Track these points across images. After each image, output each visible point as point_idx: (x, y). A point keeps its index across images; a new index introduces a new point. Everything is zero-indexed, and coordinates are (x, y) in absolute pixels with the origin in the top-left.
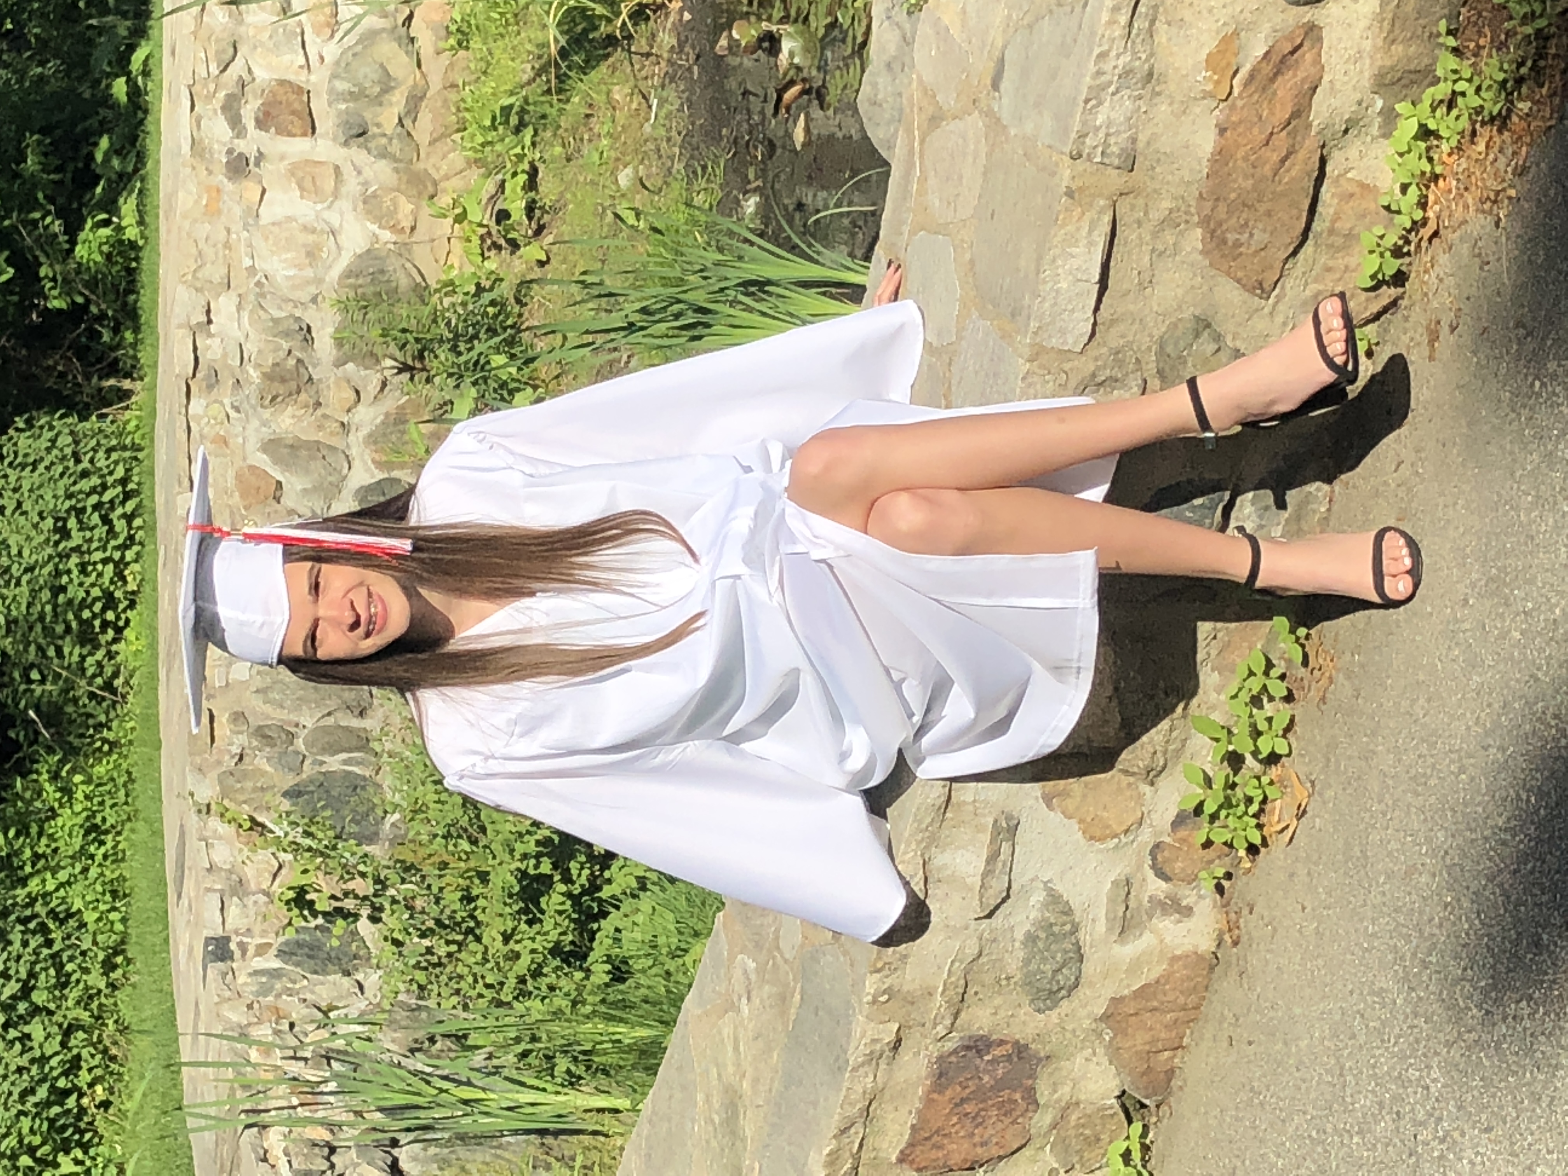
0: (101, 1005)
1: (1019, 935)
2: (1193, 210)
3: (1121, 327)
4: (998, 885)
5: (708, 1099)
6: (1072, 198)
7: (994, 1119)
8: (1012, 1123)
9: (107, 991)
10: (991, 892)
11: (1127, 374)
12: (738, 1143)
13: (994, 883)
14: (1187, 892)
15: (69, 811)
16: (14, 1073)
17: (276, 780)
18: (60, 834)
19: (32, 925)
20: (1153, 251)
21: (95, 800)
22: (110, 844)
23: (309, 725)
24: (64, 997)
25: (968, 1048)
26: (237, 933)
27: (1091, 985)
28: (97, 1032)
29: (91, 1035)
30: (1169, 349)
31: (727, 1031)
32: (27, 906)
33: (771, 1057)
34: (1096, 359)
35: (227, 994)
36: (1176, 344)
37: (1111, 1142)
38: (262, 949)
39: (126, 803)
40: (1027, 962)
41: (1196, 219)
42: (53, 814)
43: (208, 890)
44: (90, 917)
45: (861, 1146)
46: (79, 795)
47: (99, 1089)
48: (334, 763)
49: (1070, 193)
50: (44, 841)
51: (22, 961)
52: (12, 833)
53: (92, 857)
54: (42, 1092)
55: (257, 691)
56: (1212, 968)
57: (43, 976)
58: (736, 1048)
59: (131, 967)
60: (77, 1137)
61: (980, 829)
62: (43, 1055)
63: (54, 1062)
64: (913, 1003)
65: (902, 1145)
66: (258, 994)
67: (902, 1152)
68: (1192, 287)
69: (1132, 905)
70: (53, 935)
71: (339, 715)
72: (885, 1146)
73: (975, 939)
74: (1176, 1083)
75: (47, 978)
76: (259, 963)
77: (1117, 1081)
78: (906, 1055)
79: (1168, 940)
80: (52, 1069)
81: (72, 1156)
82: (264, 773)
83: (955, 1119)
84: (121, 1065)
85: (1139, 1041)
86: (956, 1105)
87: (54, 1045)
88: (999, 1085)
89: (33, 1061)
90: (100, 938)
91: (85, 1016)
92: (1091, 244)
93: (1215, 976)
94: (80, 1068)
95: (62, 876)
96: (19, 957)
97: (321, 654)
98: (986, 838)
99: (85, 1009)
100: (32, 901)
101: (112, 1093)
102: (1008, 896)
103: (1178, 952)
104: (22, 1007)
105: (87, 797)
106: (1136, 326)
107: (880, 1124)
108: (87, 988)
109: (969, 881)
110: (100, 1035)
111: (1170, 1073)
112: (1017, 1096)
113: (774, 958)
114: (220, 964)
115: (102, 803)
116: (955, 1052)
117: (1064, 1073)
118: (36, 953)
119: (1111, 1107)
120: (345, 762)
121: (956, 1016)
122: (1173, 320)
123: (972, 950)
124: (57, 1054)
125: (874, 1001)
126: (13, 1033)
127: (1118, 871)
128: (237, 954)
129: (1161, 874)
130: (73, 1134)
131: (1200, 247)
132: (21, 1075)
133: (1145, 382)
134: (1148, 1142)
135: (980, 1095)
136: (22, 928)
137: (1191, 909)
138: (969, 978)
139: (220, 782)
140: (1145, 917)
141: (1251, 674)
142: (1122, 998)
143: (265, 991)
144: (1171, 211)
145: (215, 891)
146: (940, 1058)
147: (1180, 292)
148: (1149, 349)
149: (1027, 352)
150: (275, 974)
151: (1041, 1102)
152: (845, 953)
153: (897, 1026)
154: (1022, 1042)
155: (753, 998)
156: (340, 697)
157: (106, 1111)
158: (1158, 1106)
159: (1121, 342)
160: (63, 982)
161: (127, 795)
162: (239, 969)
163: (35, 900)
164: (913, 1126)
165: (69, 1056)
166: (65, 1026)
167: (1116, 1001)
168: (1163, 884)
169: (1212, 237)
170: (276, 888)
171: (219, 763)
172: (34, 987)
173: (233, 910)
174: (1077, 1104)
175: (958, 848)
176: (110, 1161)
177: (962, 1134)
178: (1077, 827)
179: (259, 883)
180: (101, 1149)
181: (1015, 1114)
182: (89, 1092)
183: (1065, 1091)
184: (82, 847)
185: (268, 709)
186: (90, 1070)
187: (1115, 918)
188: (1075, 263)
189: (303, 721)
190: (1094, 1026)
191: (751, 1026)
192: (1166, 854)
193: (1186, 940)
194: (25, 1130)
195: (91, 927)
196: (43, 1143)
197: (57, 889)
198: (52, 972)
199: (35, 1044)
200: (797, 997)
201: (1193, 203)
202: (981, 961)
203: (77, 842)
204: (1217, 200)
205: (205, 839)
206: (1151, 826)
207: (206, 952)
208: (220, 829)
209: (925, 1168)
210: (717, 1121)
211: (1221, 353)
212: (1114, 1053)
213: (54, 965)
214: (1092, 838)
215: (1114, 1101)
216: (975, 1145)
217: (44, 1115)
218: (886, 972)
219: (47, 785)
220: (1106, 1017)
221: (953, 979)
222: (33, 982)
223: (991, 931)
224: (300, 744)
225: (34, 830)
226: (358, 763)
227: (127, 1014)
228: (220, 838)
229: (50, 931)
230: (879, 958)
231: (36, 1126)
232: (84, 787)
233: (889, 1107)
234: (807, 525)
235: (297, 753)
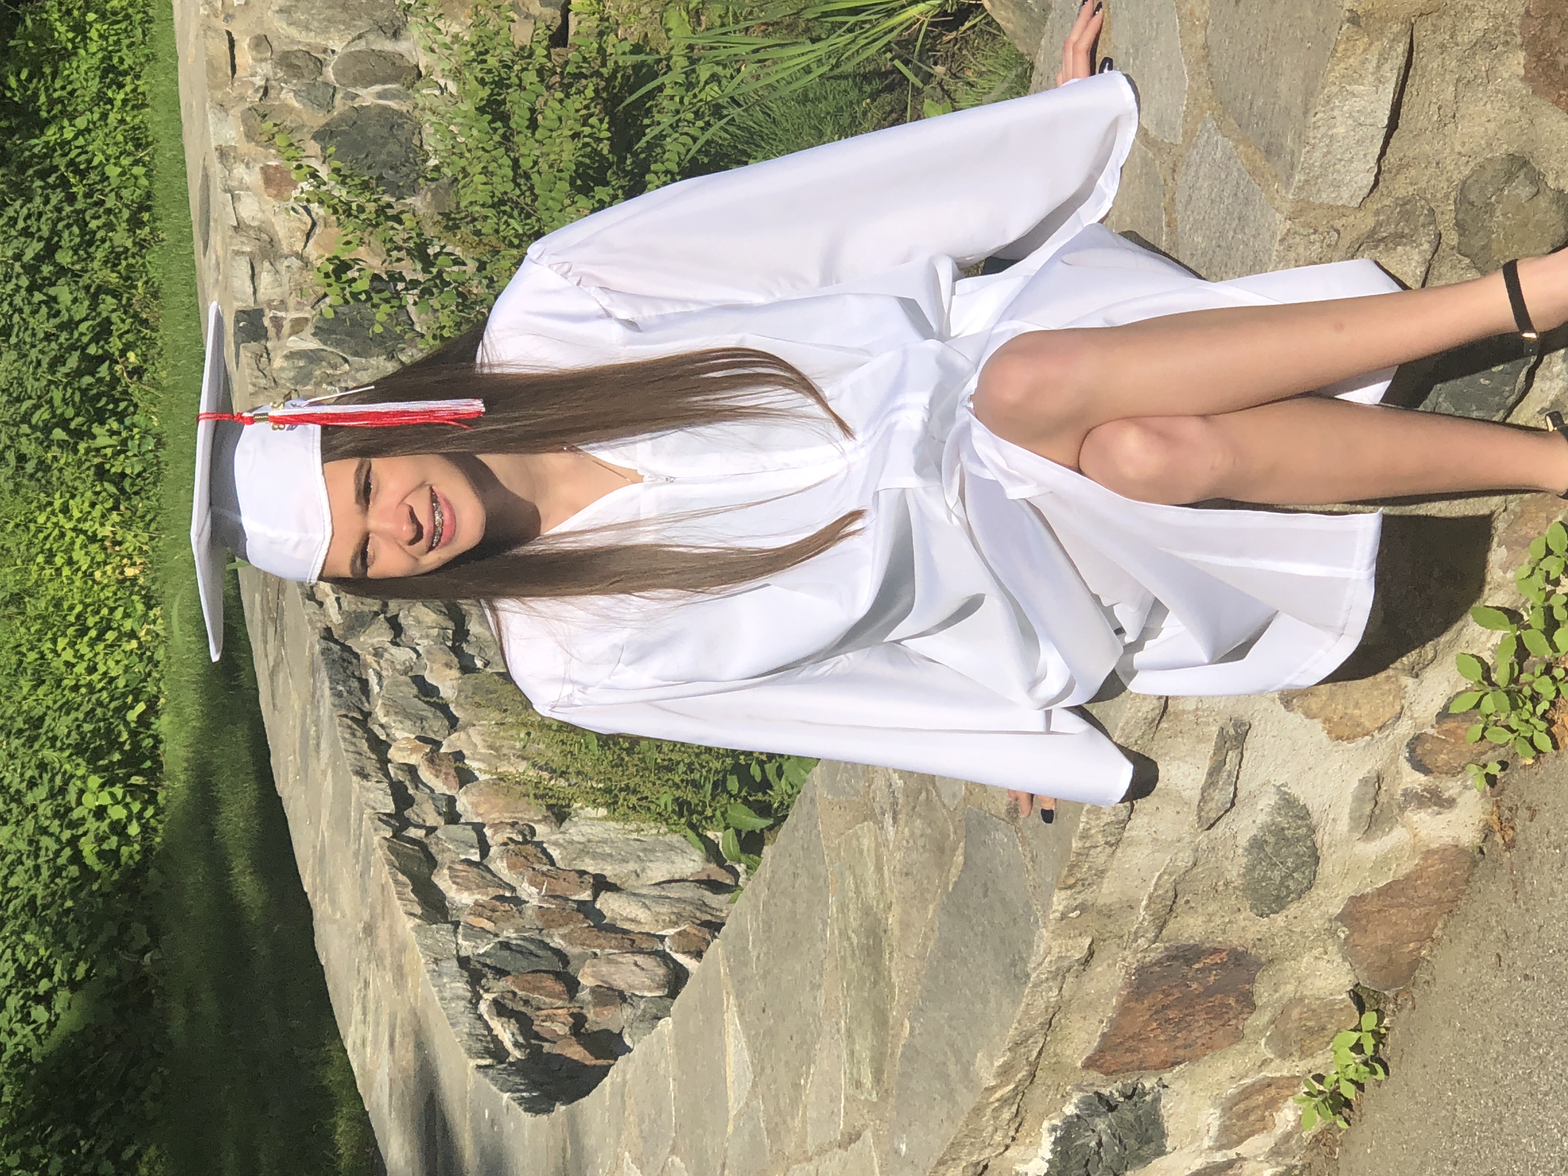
0: (129, 266)
1: (1243, 841)
2: (1516, 31)
3: (1413, 172)
4: (1221, 796)
5: (843, 908)
6: (1359, 26)
7: (1201, 1023)
8: (1223, 1025)
9: (135, 250)
10: (1212, 805)
11: (1416, 229)
12: (882, 984)
13: (1216, 795)
14: (1450, 784)
15: (82, 52)
16: (41, 341)
17: (305, 117)
18: (75, 76)
19: (51, 180)
20: (1458, 80)
21: (111, 40)
22: (128, 88)
23: (338, 49)
24: (90, 257)
25: (1175, 958)
26: (271, 307)
27: (1326, 885)
28: (126, 295)
29: (120, 300)
30: (1472, 197)
31: (867, 843)
32: (45, 156)
33: (926, 908)
34: (1377, 213)
35: (263, 382)
36: (1482, 190)
37: (1338, 1031)
38: (298, 326)
39: (143, 43)
40: (1250, 869)
41: (1519, 40)
42: (67, 55)
43: (237, 253)
44: (113, 171)
45: (1040, 1053)
46: (94, 34)
47: (132, 356)
48: (368, 96)
49: (1354, 19)
50: (58, 84)
51: (43, 219)
52: (24, 75)
53: (111, 101)
54: (73, 361)
55: (281, 11)
56: (1475, 863)
57: (66, 235)
58: (879, 869)
59: (158, 224)
60: (111, 406)
61: (1199, 740)
62: (71, 319)
63: (83, 327)
64: (1109, 917)
65: (1089, 1052)
66: (296, 381)
67: (1089, 1058)
68: (1508, 122)
69: (1383, 798)
70: (74, 189)
71: (371, 37)
72: (1069, 1052)
73: (1189, 852)
74: (1422, 975)
75: (70, 237)
76: (295, 343)
77: (1351, 977)
78: (1099, 968)
79: (1423, 833)
80: (82, 334)
81: (107, 427)
82: (291, 110)
83: (1155, 1025)
84: (153, 330)
85: (1381, 936)
86: (1157, 1012)
87: (81, 310)
88: (1209, 992)
89: (61, 327)
90: (125, 193)
91: (113, 278)
92: (1380, 81)
93: (1478, 872)
94: (110, 333)
95: (81, 122)
96: (40, 215)
97: (371, 572)
98: (1209, 748)
99: (113, 271)
100: (50, 149)
101: (145, 361)
102: (1233, 804)
103: (1434, 846)
104: (46, 269)
105: (101, 36)
106: (1431, 170)
107: (1065, 1032)
108: (112, 247)
109: (1186, 794)
110: (129, 299)
111: (1415, 963)
112: (1232, 1001)
113: (927, 791)
114: (253, 345)
115: (118, 42)
116: (1159, 963)
117: (1289, 972)
118: (59, 210)
119: (1343, 1001)
120: (380, 96)
121: (1161, 929)
122: (1480, 160)
123: (1184, 859)
124: (85, 319)
125: (1063, 916)
126: (38, 297)
127: (1368, 766)
128: (272, 332)
129: (1419, 766)
130: (107, 403)
131: (1522, 72)
132: (50, 341)
133: (1440, 234)
134: (1383, 1031)
135: (1188, 1002)
136: (42, 184)
137: (1454, 800)
138: (1179, 888)
139: (244, 122)
140: (1396, 811)
141: (1549, 552)
142: (1363, 898)
143: (303, 377)
144: (1486, 31)
145: (243, 253)
146: (1142, 970)
147: (1492, 126)
148: (1447, 196)
149: (1287, 207)
150: (312, 357)
151: (1259, 1003)
152: (1024, 841)
153: (1088, 941)
154: (1240, 949)
155: (902, 823)
156: (371, 16)
157: (140, 378)
158: (1397, 996)
159: (1411, 189)
160: (88, 241)
161: (144, 35)
162: (275, 349)
163: (55, 150)
164: (1104, 1035)
165: (98, 320)
166: (92, 290)
167: (1356, 900)
168: (1421, 778)
169: (1539, 60)
170: (312, 251)
171: (242, 98)
172: (57, 246)
173: (265, 278)
174: (1301, 999)
175: (1174, 758)
176: (147, 432)
177: (1162, 1038)
178: (1320, 726)
179: (291, 245)
180: (136, 418)
181: (1226, 1017)
182: (120, 361)
183: (1289, 990)
184: (99, 90)
185: (293, 32)
186: (120, 337)
187: (1360, 817)
188: (1357, 104)
189: (331, 45)
190: (1327, 926)
191: (898, 855)
192: (1428, 746)
193: (1445, 833)
194: (57, 402)
195: (115, 182)
196: (77, 415)
197: (76, 138)
198: (76, 230)
199: (61, 307)
200: (959, 859)
201: (1517, 21)
202: (1195, 871)
203: (94, 86)
204: (1549, 16)
205: (229, 190)
206: (1411, 717)
207: (238, 330)
208: (247, 179)
209: (1115, 1071)
210: (855, 941)
211: (1540, 197)
212: (1349, 951)
213: (76, 222)
214: (1338, 738)
215: (1345, 996)
216: (1177, 1047)
217: (76, 385)
218: (1079, 887)
219: (58, 24)
220: (1341, 918)
221: (1160, 892)
222: (56, 239)
223: (1211, 841)
224: (329, 73)
225: (47, 70)
226: (393, 96)
227: (155, 274)
228: (248, 189)
229: (71, 186)
230: (1070, 874)
231: (68, 395)
232: (98, 26)
233: (1076, 1017)
234: (1001, 455)
235: (326, 84)
